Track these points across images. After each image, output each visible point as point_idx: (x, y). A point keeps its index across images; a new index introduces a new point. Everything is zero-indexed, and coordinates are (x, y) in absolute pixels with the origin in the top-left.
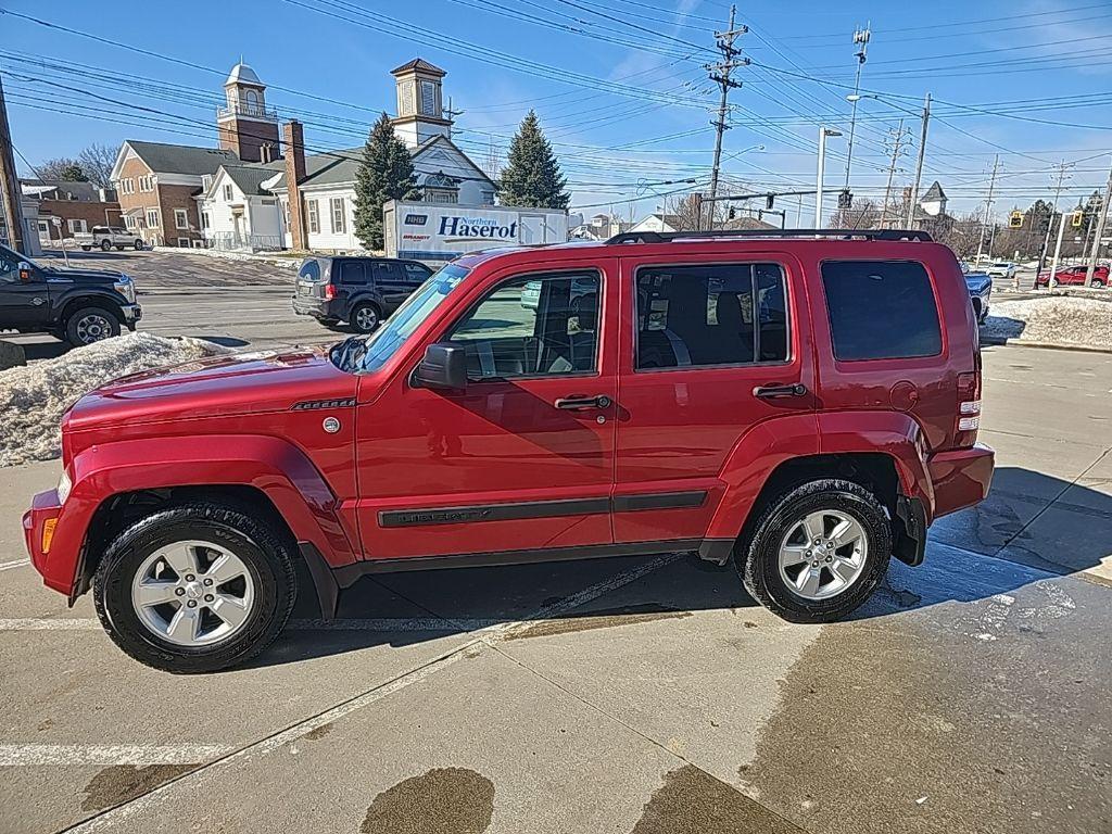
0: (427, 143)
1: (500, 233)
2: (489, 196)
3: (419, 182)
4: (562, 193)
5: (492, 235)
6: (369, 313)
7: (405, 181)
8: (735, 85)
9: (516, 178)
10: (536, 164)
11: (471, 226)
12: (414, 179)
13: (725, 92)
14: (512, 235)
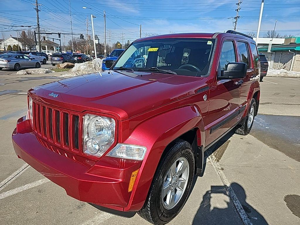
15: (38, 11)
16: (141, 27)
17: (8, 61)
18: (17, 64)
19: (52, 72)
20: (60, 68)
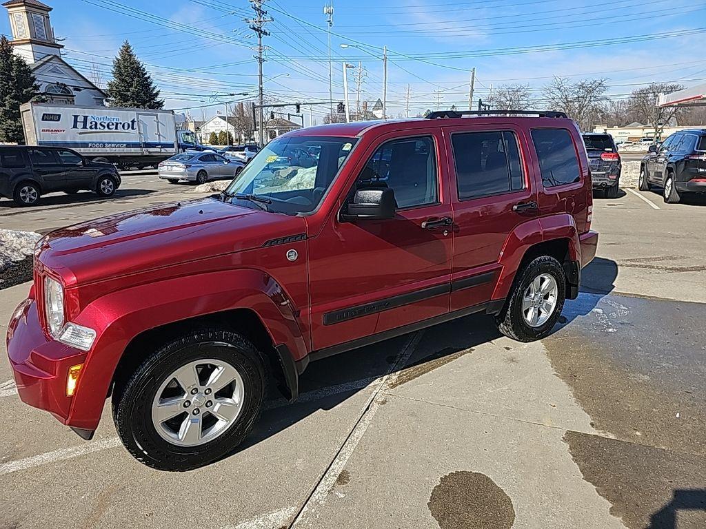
0: (45, 60)
1: (123, 127)
2: (100, 101)
3: (42, 90)
4: (158, 99)
5: (116, 128)
6: (30, 190)
7: (29, 89)
8: (265, 33)
9: (121, 88)
10: (136, 79)
11: (99, 122)
12: (37, 88)
13: (260, 38)
14: (133, 128)
15: (261, 61)
16: (473, 74)
17: (187, 167)
18: (202, 172)
19: (259, 187)
20: (280, 177)
